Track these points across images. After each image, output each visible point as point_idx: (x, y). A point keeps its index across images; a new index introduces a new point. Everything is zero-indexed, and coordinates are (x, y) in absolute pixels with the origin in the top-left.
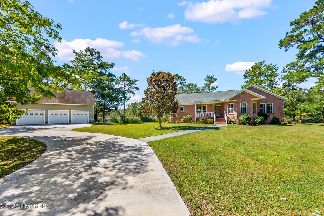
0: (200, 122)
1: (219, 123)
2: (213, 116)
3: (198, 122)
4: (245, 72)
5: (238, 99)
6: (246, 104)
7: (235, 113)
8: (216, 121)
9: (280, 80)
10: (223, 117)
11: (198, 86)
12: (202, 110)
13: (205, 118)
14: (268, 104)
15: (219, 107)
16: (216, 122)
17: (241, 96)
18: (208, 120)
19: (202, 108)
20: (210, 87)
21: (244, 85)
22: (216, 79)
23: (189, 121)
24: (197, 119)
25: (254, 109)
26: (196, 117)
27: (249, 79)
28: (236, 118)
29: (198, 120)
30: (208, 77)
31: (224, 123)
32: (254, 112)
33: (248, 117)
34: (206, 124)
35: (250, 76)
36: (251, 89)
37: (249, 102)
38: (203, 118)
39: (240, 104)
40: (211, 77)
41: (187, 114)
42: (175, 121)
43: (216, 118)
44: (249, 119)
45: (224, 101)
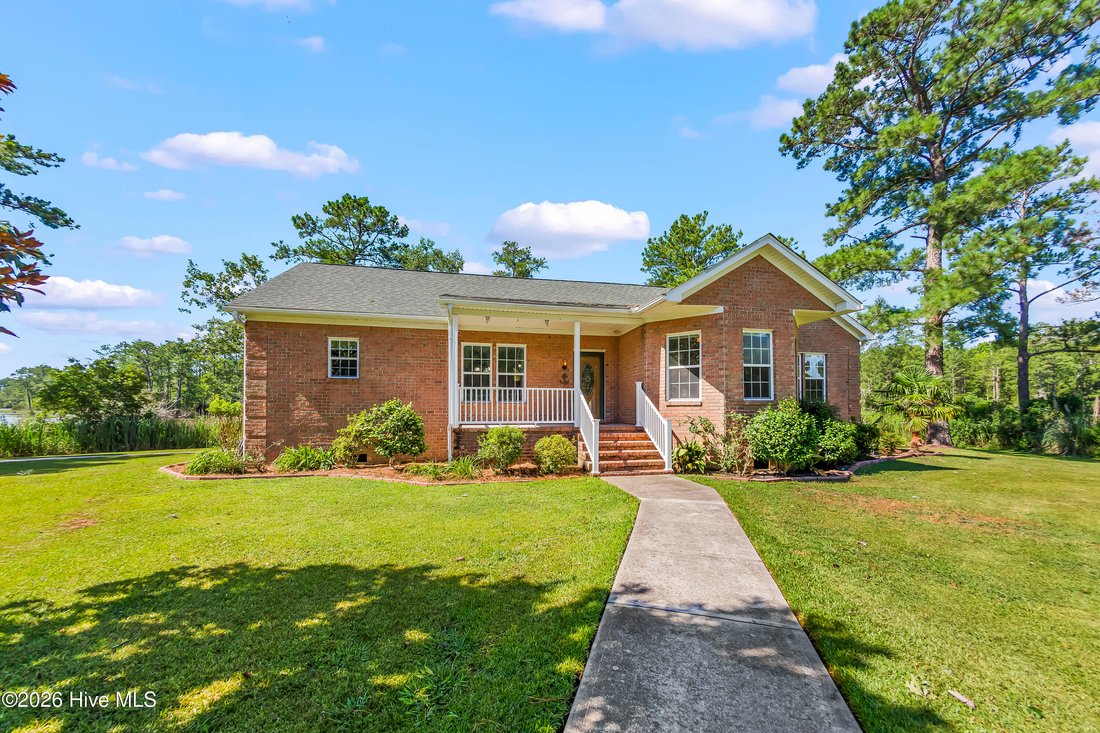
0: (485, 466)
1: (620, 468)
2: (571, 412)
3: (466, 462)
5: (732, 306)
6: (766, 339)
7: (711, 401)
8: (599, 448)
12: (493, 371)
13: (518, 427)
15: (597, 360)
16: (600, 459)
17: (749, 284)
18: (549, 447)
19: (495, 360)
23: (391, 451)
24: (459, 434)
26: (453, 421)
28: (721, 429)
29: (465, 441)
30: (510, 248)
31: (649, 462)
38: (504, 426)
39: (738, 335)
40: (522, 251)
41: (383, 400)
45: (637, 317)
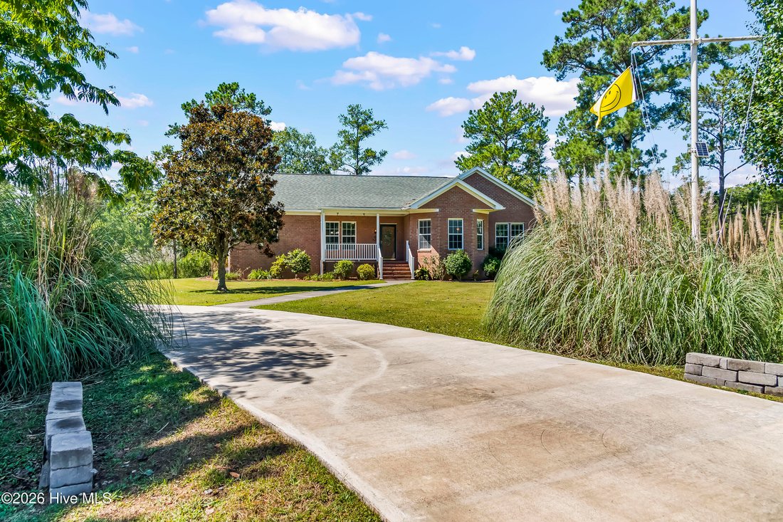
0: (337, 276)
1: (392, 278)
2: (375, 255)
3: (329, 275)
4: (467, 117)
5: (443, 209)
6: (460, 222)
8: (384, 270)
9: (553, 154)
10: (402, 259)
11: (318, 146)
12: (339, 234)
14: (513, 226)
16: (384, 274)
17: (451, 199)
18: (363, 269)
19: (340, 229)
20: (361, 152)
21: (464, 158)
22: (380, 125)
23: (297, 271)
24: (325, 263)
25: (479, 238)
26: (323, 259)
27: (477, 141)
28: (437, 262)
29: (329, 267)
30: (354, 110)
31: (405, 276)
32: (479, 246)
33: (465, 261)
34: (356, 280)
35: (481, 131)
36: (474, 180)
37: (470, 218)
38: (345, 261)
39: (446, 220)
40: (365, 113)
41: (292, 250)
42: (249, 272)
43: (385, 263)
44: (466, 265)
45: (406, 211)
